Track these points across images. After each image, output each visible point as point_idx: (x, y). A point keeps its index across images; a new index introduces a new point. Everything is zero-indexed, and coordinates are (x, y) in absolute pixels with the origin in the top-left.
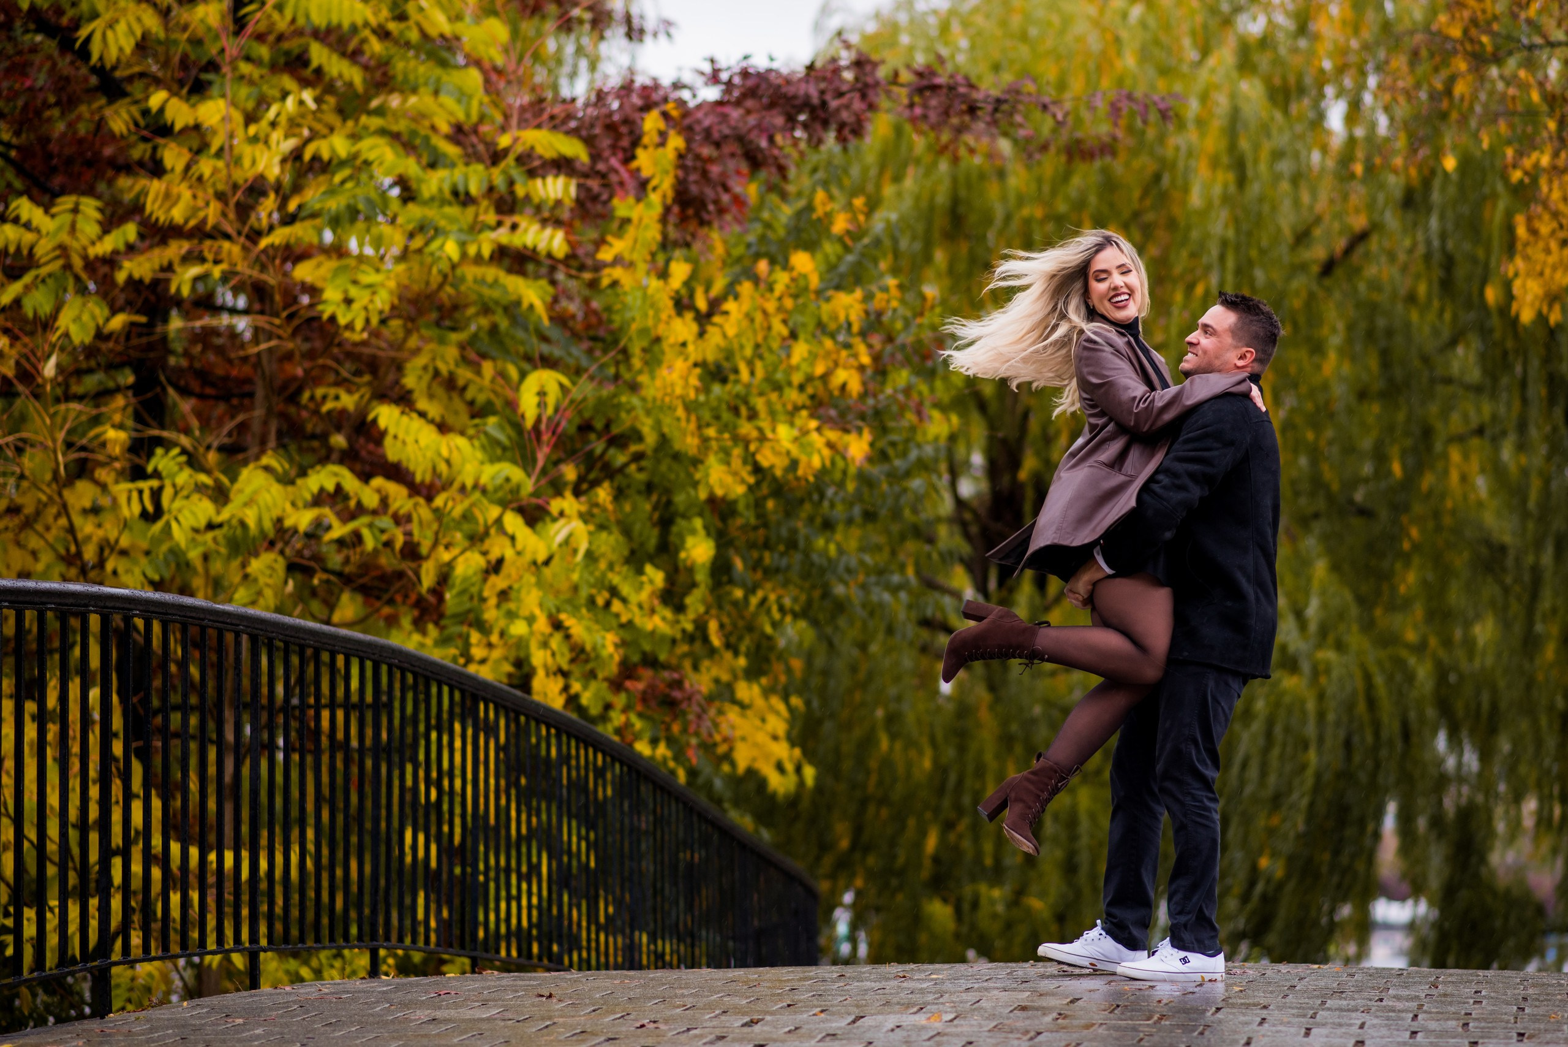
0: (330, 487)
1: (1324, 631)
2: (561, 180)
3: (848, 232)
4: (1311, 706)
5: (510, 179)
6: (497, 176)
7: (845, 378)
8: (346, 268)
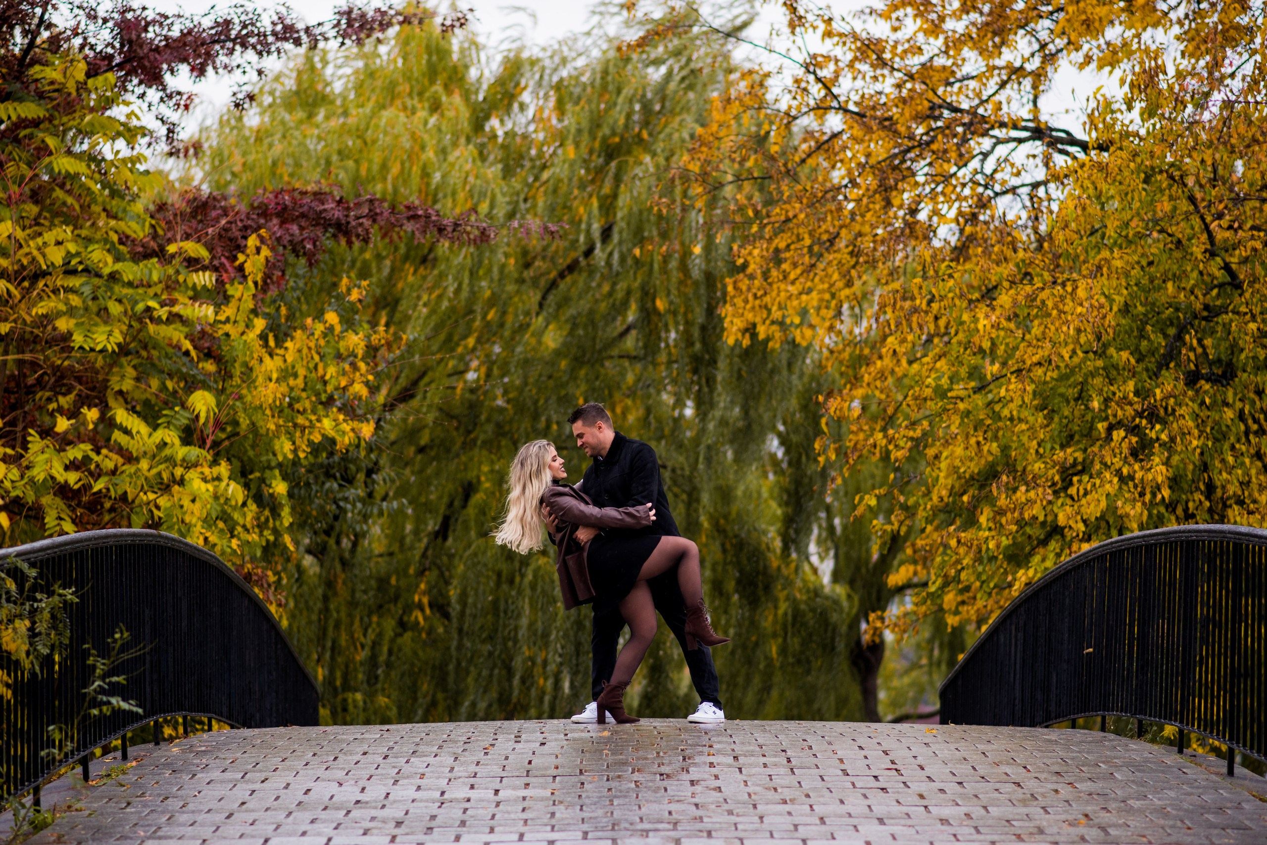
0: (81, 457)
2: (207, 274)
5: (178, 272)
6: (171, 271)
7: (359, 388)
8: (82, 323)
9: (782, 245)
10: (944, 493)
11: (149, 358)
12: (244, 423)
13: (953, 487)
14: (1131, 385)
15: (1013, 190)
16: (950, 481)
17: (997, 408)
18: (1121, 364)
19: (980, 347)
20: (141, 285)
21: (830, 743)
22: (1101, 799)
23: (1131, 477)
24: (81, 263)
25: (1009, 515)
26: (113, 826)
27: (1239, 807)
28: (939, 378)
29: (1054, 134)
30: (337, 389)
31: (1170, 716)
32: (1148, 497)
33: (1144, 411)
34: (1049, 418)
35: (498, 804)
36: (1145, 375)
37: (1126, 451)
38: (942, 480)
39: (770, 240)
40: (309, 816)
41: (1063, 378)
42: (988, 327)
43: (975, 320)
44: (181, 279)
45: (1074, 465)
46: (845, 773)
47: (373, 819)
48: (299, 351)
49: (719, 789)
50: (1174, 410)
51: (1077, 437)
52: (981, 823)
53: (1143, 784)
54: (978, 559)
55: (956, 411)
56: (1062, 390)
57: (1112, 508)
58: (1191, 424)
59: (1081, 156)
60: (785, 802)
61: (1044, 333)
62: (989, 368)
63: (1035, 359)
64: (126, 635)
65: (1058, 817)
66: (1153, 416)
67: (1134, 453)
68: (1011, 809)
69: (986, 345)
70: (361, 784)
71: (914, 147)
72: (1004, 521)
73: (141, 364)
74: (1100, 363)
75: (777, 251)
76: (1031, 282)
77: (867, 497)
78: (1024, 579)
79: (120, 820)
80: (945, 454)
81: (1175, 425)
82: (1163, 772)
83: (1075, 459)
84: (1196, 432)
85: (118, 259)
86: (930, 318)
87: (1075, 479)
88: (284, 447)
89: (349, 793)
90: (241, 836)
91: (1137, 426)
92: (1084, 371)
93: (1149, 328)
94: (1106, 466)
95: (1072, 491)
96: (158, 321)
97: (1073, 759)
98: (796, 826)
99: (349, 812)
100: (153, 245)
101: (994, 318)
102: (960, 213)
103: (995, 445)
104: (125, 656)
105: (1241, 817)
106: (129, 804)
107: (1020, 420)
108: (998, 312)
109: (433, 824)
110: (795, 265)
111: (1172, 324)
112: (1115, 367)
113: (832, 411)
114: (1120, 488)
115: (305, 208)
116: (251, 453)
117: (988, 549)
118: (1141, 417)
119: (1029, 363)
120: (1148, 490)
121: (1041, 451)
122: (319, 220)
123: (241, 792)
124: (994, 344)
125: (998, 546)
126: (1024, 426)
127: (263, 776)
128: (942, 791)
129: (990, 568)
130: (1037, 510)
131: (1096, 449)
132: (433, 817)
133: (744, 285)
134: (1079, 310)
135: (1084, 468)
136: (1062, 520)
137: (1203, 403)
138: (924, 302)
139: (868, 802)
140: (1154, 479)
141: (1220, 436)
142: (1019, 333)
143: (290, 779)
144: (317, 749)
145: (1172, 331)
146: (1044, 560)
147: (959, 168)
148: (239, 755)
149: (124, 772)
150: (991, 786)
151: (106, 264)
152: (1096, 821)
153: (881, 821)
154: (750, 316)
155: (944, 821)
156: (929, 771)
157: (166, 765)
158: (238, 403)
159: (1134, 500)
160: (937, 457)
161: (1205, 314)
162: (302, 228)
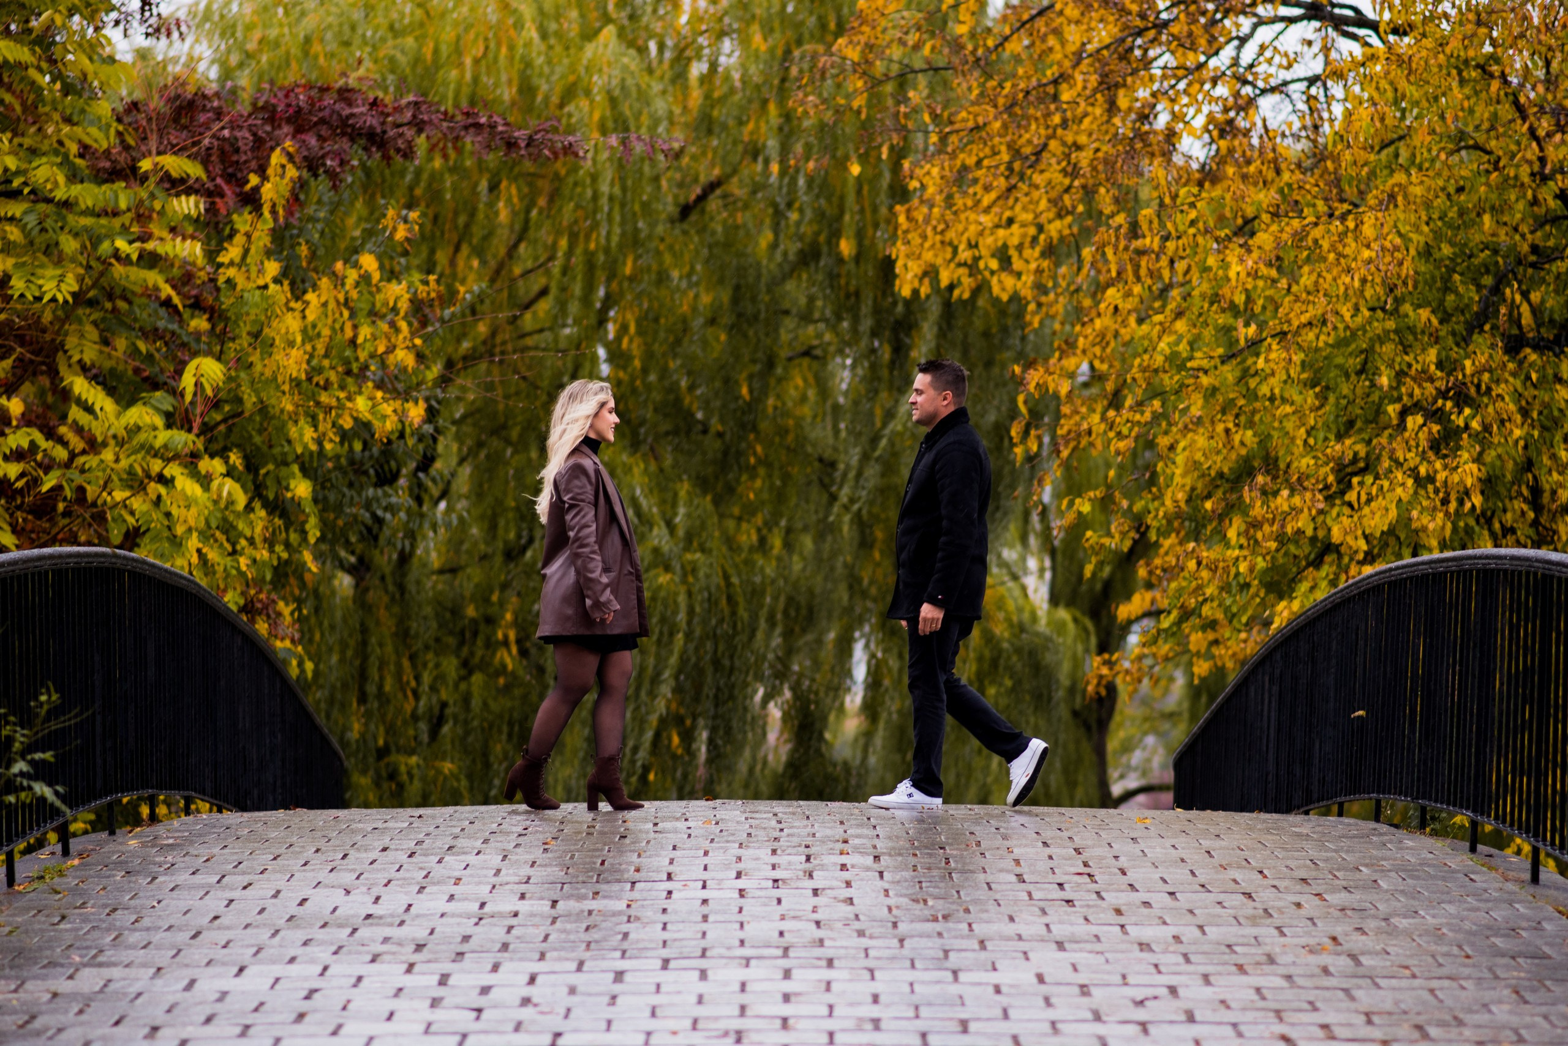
0: (25, 444)
1: (689, 538)
2: (192, 199)
3: (407, 239)
4: (682, 599)
5: (152, 196)
6: (144, 194)
7: (403, 357)
8: (24, 264)
9: (971, 161)
10: (1181, 496)
11: (115, 310)
12: (250, 400)
13: (1193, 489)
14: (1432, 355)
15: (1280, 88)
16: (1188, 481)
17: (1253, 383)
18: (1420, 326)
19: (1232, 302)
20: (106, 213)
21: (1005, 838)
22: (1355, 915)
23: (1431, 479)
24: (25, 184)
25: (1267, 528)
26: (40, 949)
27: (1538, 927)
28: (1177, 343)
29: (1337, 11)
30: (372, 356)
31: (1462, 804)
32: (1453, 506)
33: (1448, 390)
34: (1323, 398)
35: (554, 921)
36: (1450, 341)
37: (1424, 443)
38: (1177, 479)
39: (953, 156)
40: (301, 935)
41: (1341, 343)
42: (1243, 275)
43: (1225, 265)
44: (157, 205)
45: (1355, 459)
46: (1020, 878)
47: (386, 940)
48: (325, 305)
49: (850, 901)
50: (1489, 389)
51: (1359, 424)
52: (1193, 948)
53: (1415, 895)
54: (1225, 588)
55: (1198, 387)
56: (1339, 360)
57: (1404, 520)
58: (1512, 407)
59: (1374, 40)
60: (935, 919)
61: (1316, 283)
62: (1242, 331)
63: (1304, 319)
64: (54, 697)
65: (1296, 941)
66: (1462, 399)
67: (1435, 446)
68: (1235, 929)
69: (1240, 299)
70: (375, 892)
71: (1147, 29)
72: (1259, 535)
73: (104, 319)
74: (1391, 324)
75: (965, 168)
76: (1300, 216)
77: (1078, 501)
78: (1286, 614)
79: (50, 940)
80: (1182, 445)
81: (1491, 409)
82: (1444, 879)
83: (1356, 454)
84: (1518, 418)
85: (74, 177)
86: (1164, 262)
87: (1355, 480)
88: (304, 436)
89: (358, 904)
90: (209, 963)
91: (1439, 409)
92: (1369, 335)
93: (1457, 277)
94: (1399, 464)
95: (1351, 496)
96: (126, 260)
97: (1326, 860)
98: (946, 952)
99: (355, 930)
100: (123, 159)
101: (1250, 263)
102: (1211, 118)
103: (1249, 433)
104: (54, 726)
105: (1539, 942)
106: (63, 918)
107: (1284, 400)
108: (1255, 255)
109: (465, 948)
110: (987, 188)
111: (1488, 272)
112: (1411, 329)
113: (1032, 387)
114: (1416, 493)
115: (327, 113)
116: (257, 439)
117: (1237, 574)
118: (1445, 398)
119: (1296, 323)
120: (1453, 497)
121: (1311, 441)
122: (347, 129)
123: (215, 903)
124: (1249, 300)
125: (1252, 569)
126: (1288, 409)
127: (245, 880)
128: (1147, 904)
129: (1241, 599)
130: (1303, 522)
131: (1384, 440)
132: (466, 938)
133: (920, 215)
134: (1366, 254)
135: (1367, 466)
136: (1336, 536)
137: (1528, 378)
138: (1157, 239)
139: (1046, 920)
140: (1462, 481)
141: (1548, 424)
142: (1283, 283)
143: (281, 884)
144: (322, 843)
145: (1488, 280)
146: (1312, 589)
147: (1209, 57)
148: (216, 850)
149: (61, 874)
150: (1212, 897)
151: (56, 184)
152: (1346, 946)
153: (1060, 946)
154: (928, 256)
155: (1144, 946)
156: (1132, 876)
157: (119, 864)
158: (243, 375)
159: (1435, 509)
160: (1172, 448)
161: (1533, 258)
162: (321, 139)
